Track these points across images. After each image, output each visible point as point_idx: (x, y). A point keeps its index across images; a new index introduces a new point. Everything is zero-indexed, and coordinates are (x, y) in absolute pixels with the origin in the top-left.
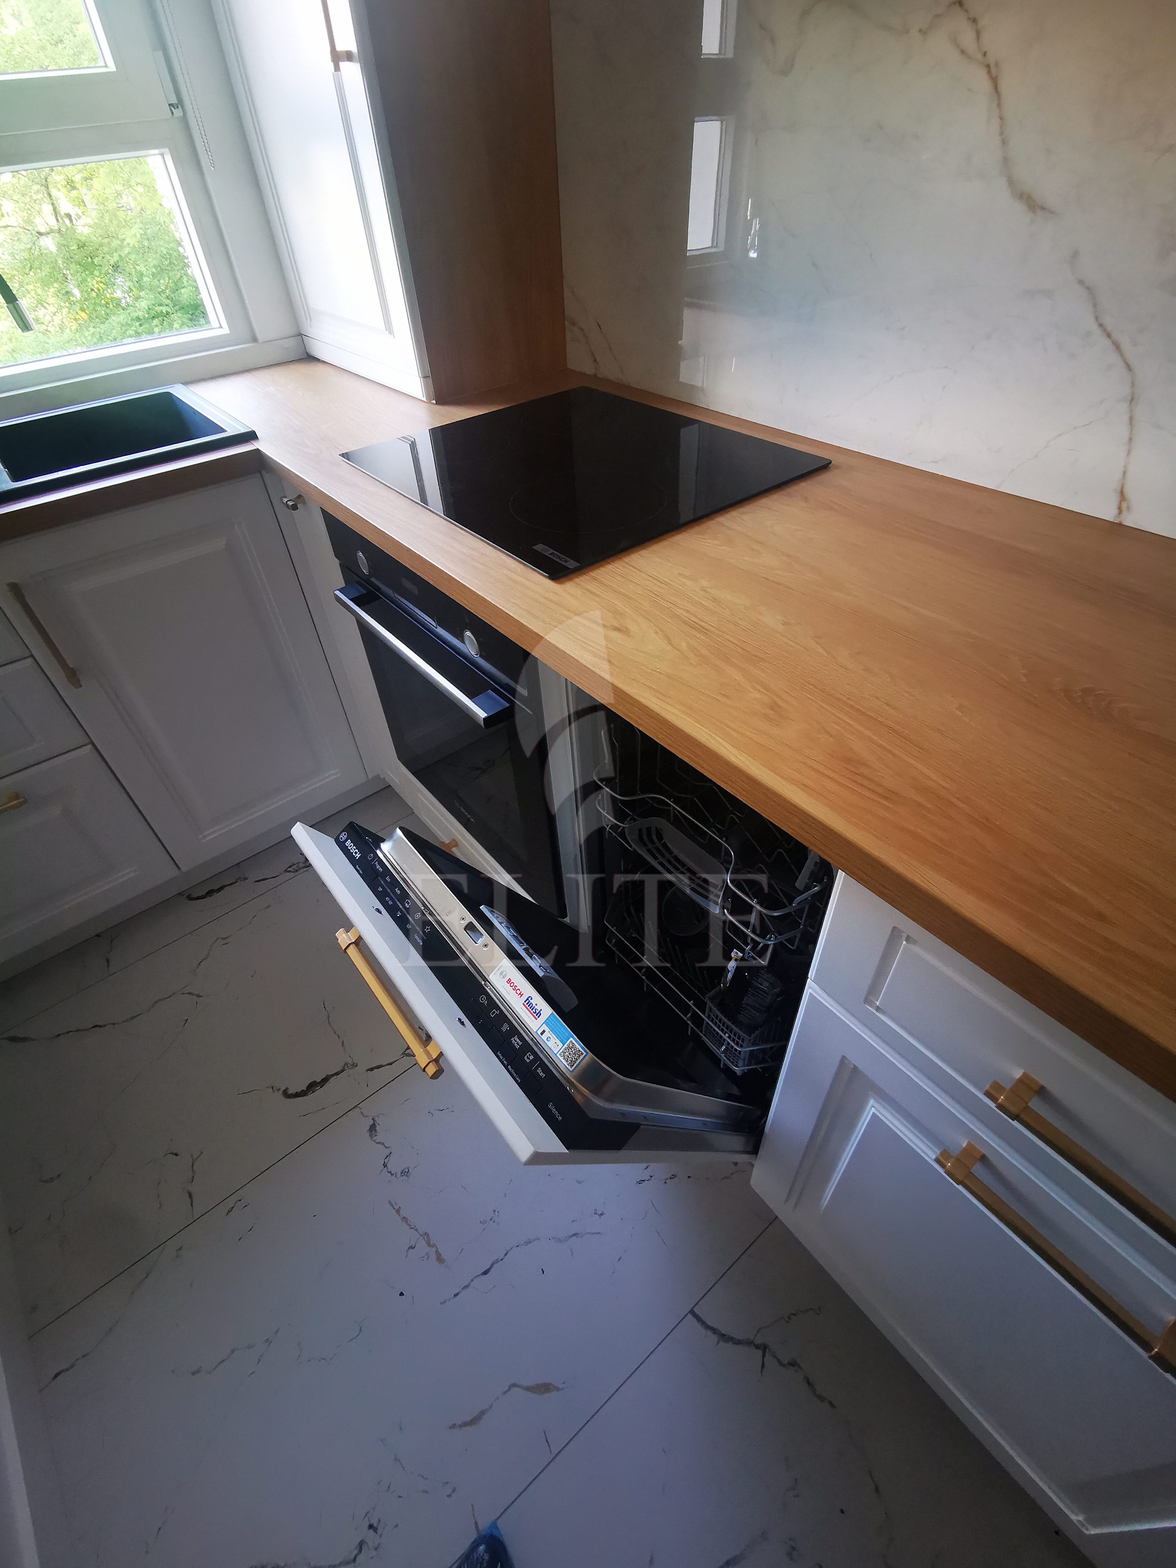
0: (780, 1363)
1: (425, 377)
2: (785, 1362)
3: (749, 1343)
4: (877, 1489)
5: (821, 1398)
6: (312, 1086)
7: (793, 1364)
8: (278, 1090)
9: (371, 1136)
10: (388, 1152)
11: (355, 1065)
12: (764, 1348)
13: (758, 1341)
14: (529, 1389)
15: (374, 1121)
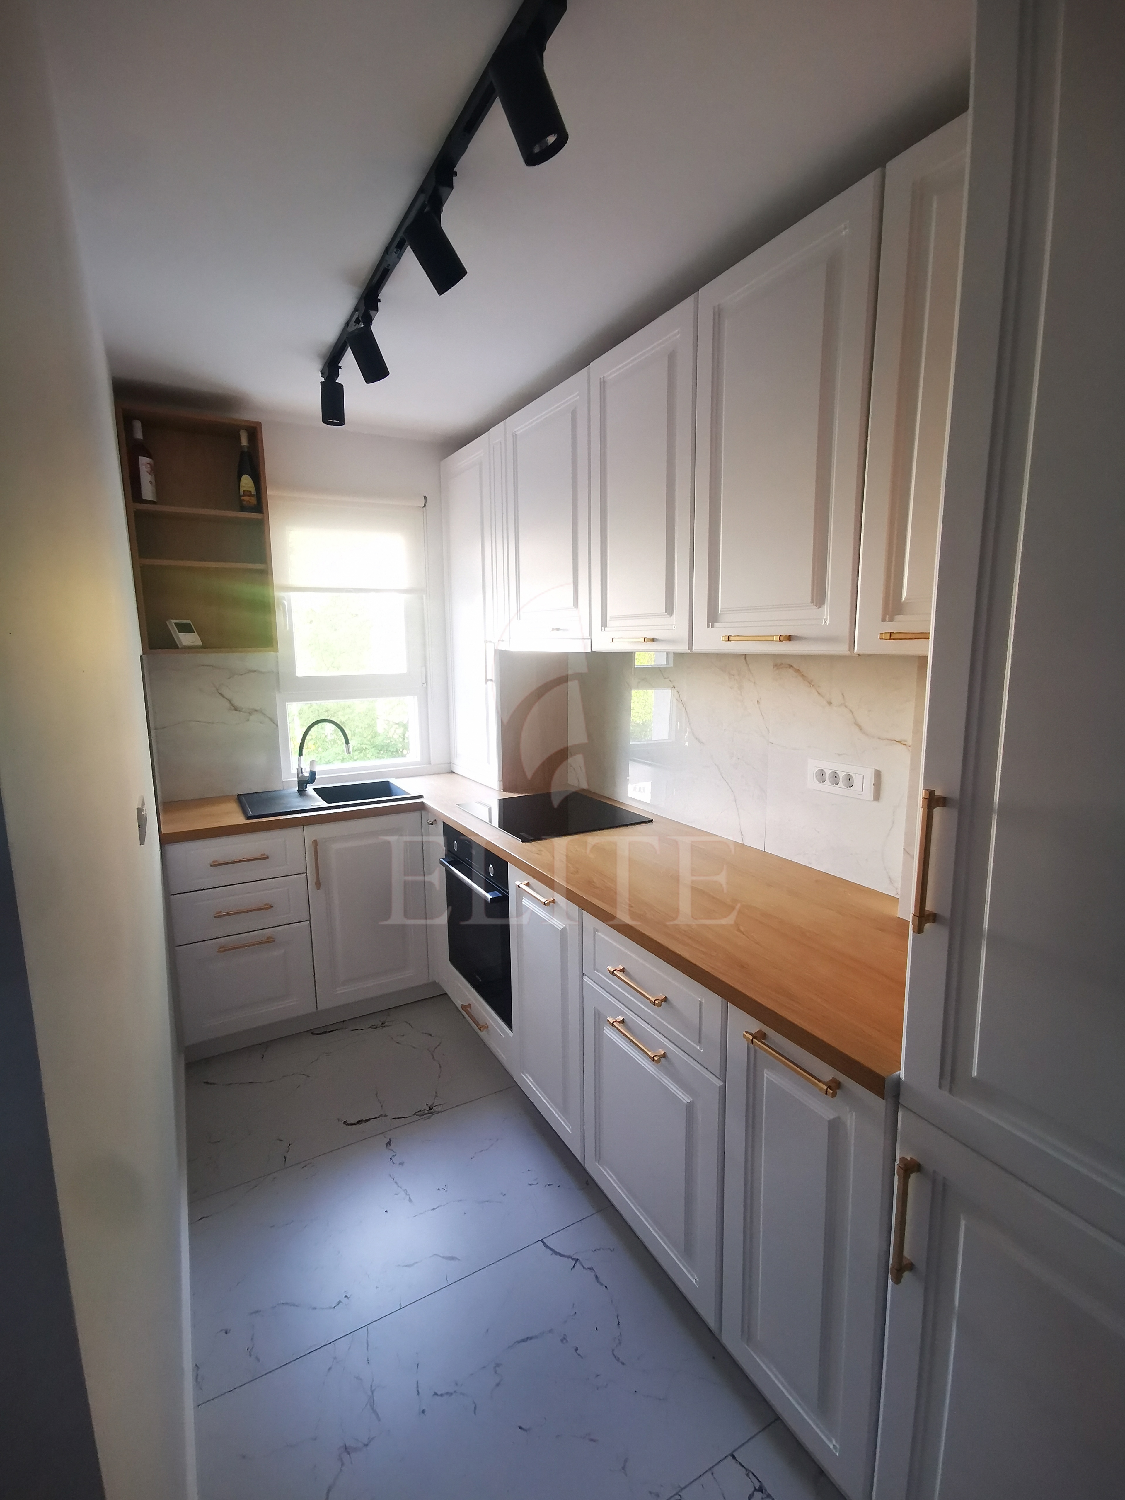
0: (584, 1267)
1: (500, 781)
2: (586, 1267)
3: (569, 1257)
4: (618, 1324)
5: (602, 1284)
6: (360, 1122)
7: (591, 1269)
8: (342, 1121)
9: (387, 1146)
10: (394, 1154)
11: (386, 1116)
12: (577, 1260)
13: (575, 1257)
14: (442, 1257)
15: (390, 1140)
